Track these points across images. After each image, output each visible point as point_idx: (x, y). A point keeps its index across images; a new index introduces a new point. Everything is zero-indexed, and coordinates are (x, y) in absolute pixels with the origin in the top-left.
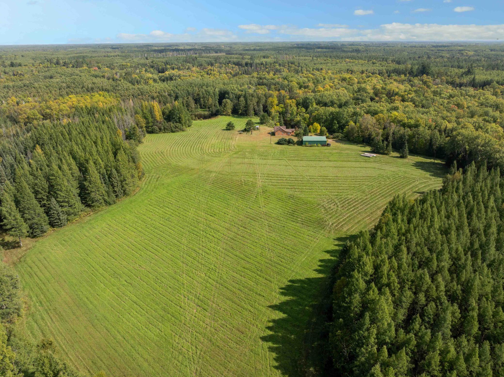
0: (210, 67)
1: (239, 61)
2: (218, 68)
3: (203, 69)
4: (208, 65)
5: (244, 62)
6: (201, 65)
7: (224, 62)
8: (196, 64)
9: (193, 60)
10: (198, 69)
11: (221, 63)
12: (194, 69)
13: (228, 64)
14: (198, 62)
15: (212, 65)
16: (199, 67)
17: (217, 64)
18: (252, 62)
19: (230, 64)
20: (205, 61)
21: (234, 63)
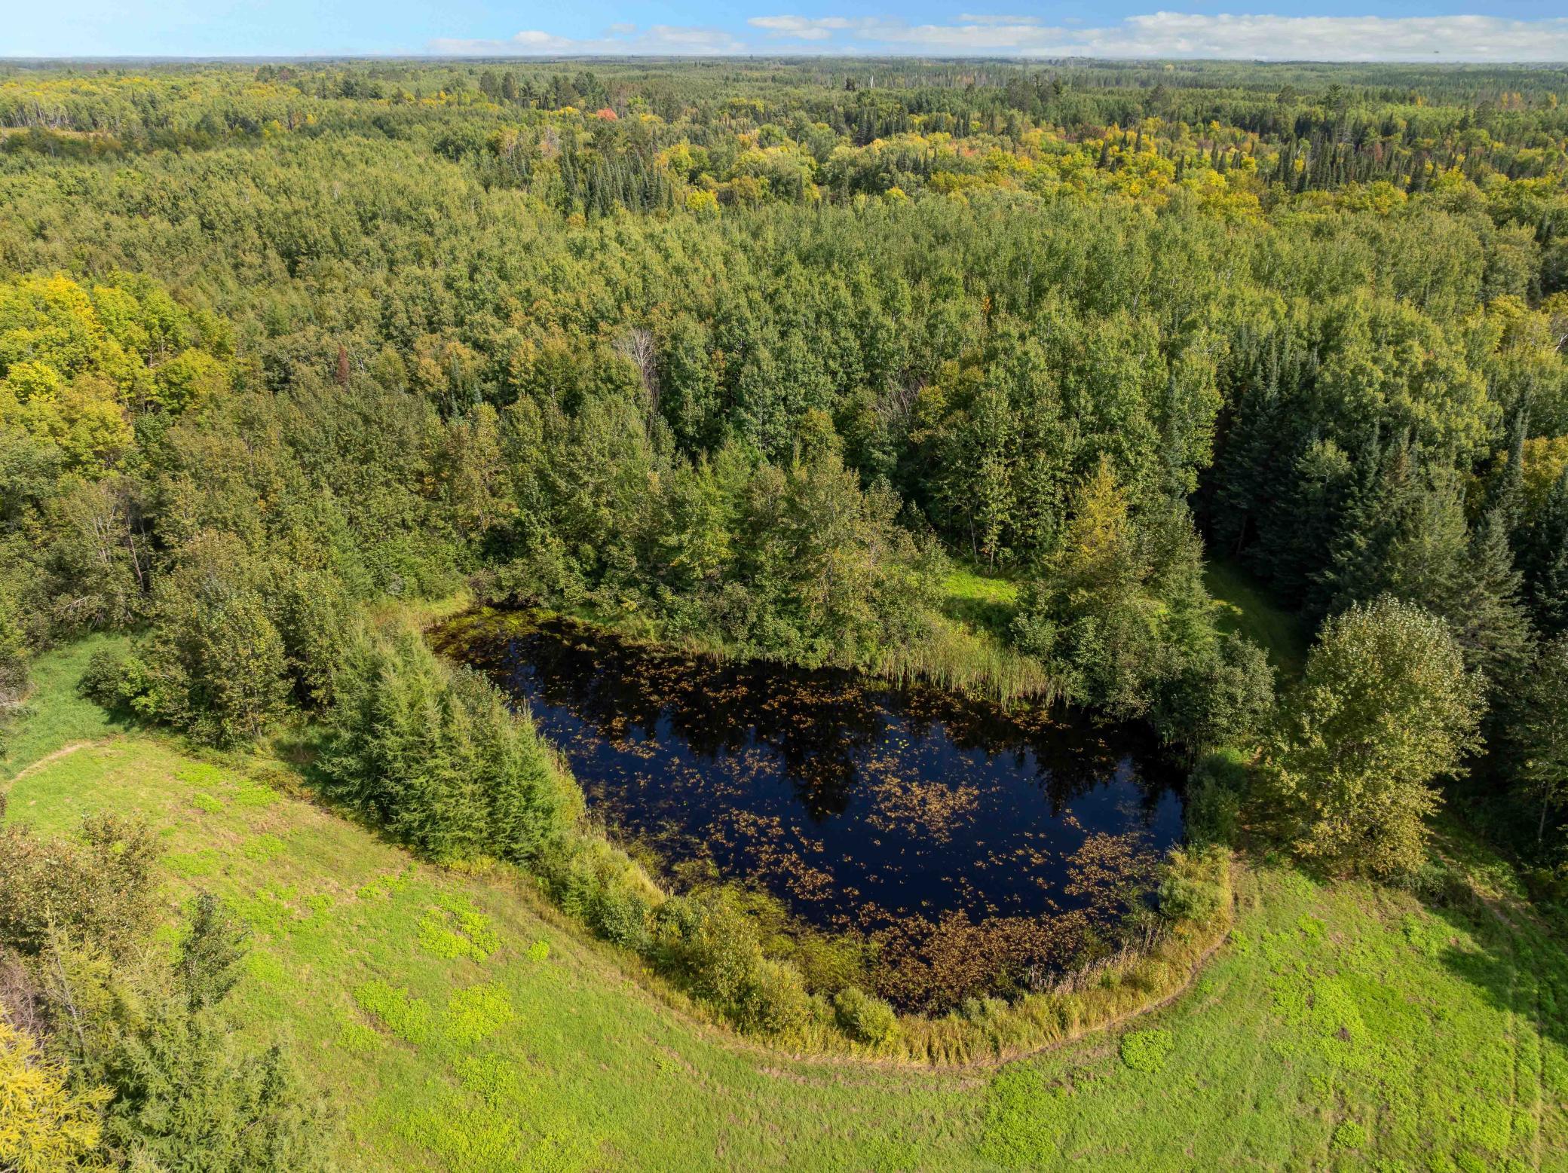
0: (1115, 132)
1: (1264, 112)
2: (1157, 135)
3: (1080, 139)
4: (1110, 122)
5: (1291, 114)
6: (1076, 120)
7: (1190, 110)
8: (1054, 113)
9: (1043, 97)
10: (1053, 138)
11: (1171, 117)
12: (1036, 135)
13: (1207, 121)
14: (1061, 107)
15: (1126, 119)
16: (1061, 130)
17: (1151, 121)
18: (1332, 115)
19: (1215, 124)
20: (1098, 102)
21: (1238, 121)
